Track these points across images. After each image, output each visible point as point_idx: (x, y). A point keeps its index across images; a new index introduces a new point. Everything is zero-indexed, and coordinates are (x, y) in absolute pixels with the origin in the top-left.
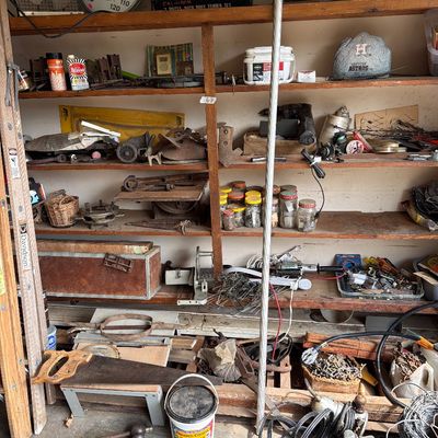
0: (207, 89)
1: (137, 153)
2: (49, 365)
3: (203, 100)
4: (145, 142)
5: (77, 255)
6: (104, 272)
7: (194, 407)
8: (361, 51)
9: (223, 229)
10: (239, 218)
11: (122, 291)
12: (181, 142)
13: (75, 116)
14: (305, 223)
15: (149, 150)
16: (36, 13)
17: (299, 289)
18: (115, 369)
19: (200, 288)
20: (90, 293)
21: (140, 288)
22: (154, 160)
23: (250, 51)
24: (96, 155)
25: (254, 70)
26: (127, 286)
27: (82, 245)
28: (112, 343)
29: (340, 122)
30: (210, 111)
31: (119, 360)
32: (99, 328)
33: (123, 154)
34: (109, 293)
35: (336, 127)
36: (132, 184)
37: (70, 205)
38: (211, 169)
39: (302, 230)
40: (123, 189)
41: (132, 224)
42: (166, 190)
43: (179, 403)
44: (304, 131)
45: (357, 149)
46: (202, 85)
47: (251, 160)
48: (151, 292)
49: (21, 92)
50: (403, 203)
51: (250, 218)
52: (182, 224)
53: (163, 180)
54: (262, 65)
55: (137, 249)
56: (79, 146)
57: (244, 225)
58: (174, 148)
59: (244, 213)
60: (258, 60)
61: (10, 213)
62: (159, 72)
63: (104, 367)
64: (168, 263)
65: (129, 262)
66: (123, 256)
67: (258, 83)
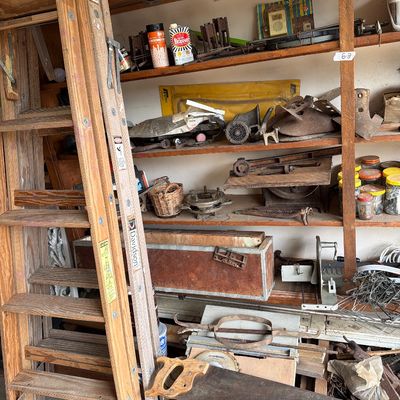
0: (343, 42)
1: (248, 131)
2: (163, 375)
3: (338, 56)
4: (255, 119)
5: (185, 248)
6: (214, 268)
9: (358, 217)
10: (377, 203)
11: (235, 288)
12: (301, 113)
13: (175, 96)
15: (264, 126)
18: (236, 385)
19: (326, 288)
20: (200, 289)
21: (254, 286)
22: (270, 138)
24: (201, 137)
26: (241, 283)
27: (189, 236)
28: (228, 351)
30: (347, 69)
31: (238, 373)
32: (213, 330)
33: (233, 134)
34: (220, 291)
36: (242, 168)
37: (176, 194)
38: (345, 143)
40: (233, 174)
41: (241, 212)
42: (284, 172)
46: (335, 38)
48: (267, 292)
49: (123, 72)
51: (393, 202)
52: (303, 212)
53: (277, 161)
55: (249, 241)
56: (184, 129)
57: (384, 211)
58: (293, 121)
59: (384, 197)
61: (117, 206)
62: (273, 33)
63: (223, 382)
64: (277, 253)
65: (241, 257)
66: (234, 250)
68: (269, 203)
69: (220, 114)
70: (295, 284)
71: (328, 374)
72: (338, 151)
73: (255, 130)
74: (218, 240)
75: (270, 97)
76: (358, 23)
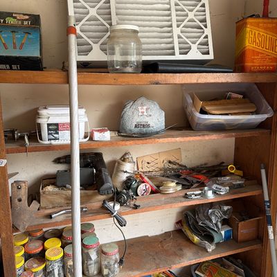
8: (143, 112)
14: (110, 268)
23: (44, 112)
25: (49, 130)
29: (128, 167)
35: (126, 172)
45: (146, 191)
47: (50, 216)
50: (177, 223)
51: (52, 272)
54: (57, 125)
59: (45, 270)
60: (53, 120)
67: (53, 142)
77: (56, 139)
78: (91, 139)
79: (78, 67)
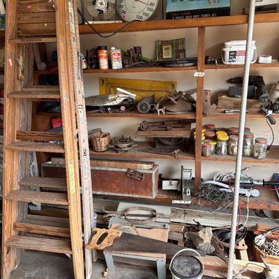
0: (199, 68)
1: (149, 107)
2: (96, 238)
3: (196, 74)
4: (153, 101)
5: (110, 169)
6: (126, 180)
7: (189, 269)
9: (202, 155)
10: (212, 148)
11: (137, 192)
12: (176, 100)
14: (259, 153)
15: (158, 105)
16: (95, 22)
17: (251, 196)
18: (136, 242)
19: (185, 193)
20: (117, 193)
21: (148, 190)
22: (161, 112)
23: (228, 44)
24: (123, 108)
25: (230, 55)
26: (141, 189)
27: (112, 163)
28: (132, 225)
30: (200, 80)
31: (138, 236)
32: (124, 215)
34: (129, 193)
36: (145, 126)
37: (106, 139)
38: (198, 117)
39: (257, 158)
40: (140, 129)
41: (143, 151)
42: (167, 130)
43: (178, 266)
44: (262, 94)
46: (196, 65)
47: (224, 112)
48: (154, 195)
49: (84, 70)
51: (220, 148)
52: (175, 152)
53: (163, 124)
54: (235, 52)
55: (145, 166)
56: (115, 103)
57: (216, 153)
58: (173, 104)
59: (216, 146)
60: (233, 49)
62: (164, 57)
63: (130, 241)
64: (160, 175)
65: (142, 174)
66: (138, 170)
67: (232, 63)
68: (157, 146)
69: (134, 96)
70: (169, 191)
71: (184, 239)
72: (194, 121)
73: (152, 107)
74: (129, 165)
75: (160, 89)
76: (207, 58)
77: (234, 61)
78: (257, 62)
79: (256, 11)
